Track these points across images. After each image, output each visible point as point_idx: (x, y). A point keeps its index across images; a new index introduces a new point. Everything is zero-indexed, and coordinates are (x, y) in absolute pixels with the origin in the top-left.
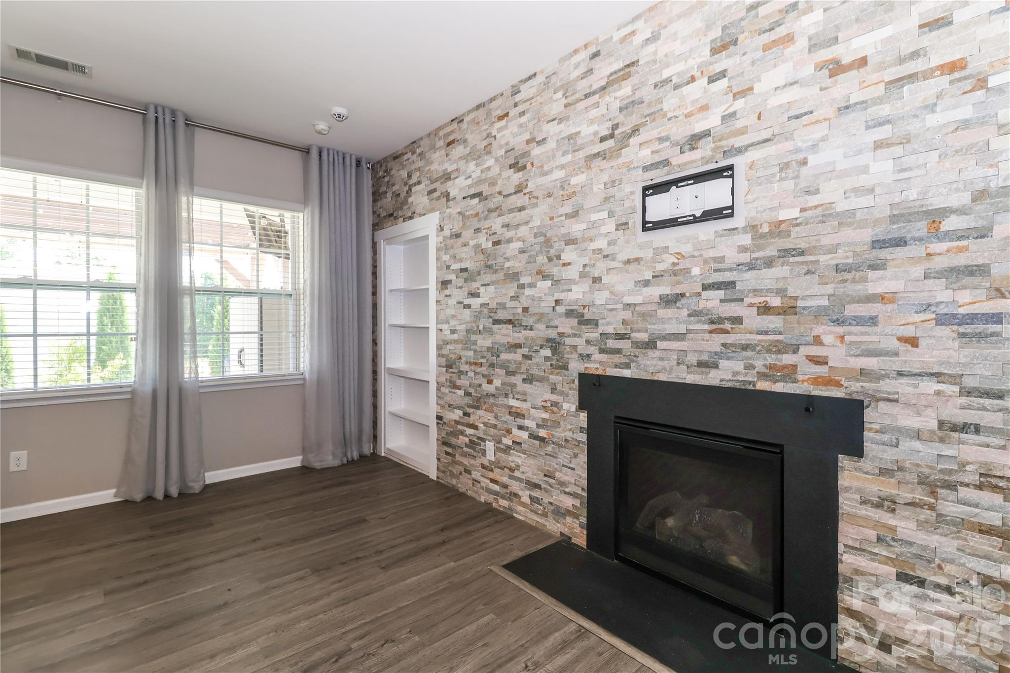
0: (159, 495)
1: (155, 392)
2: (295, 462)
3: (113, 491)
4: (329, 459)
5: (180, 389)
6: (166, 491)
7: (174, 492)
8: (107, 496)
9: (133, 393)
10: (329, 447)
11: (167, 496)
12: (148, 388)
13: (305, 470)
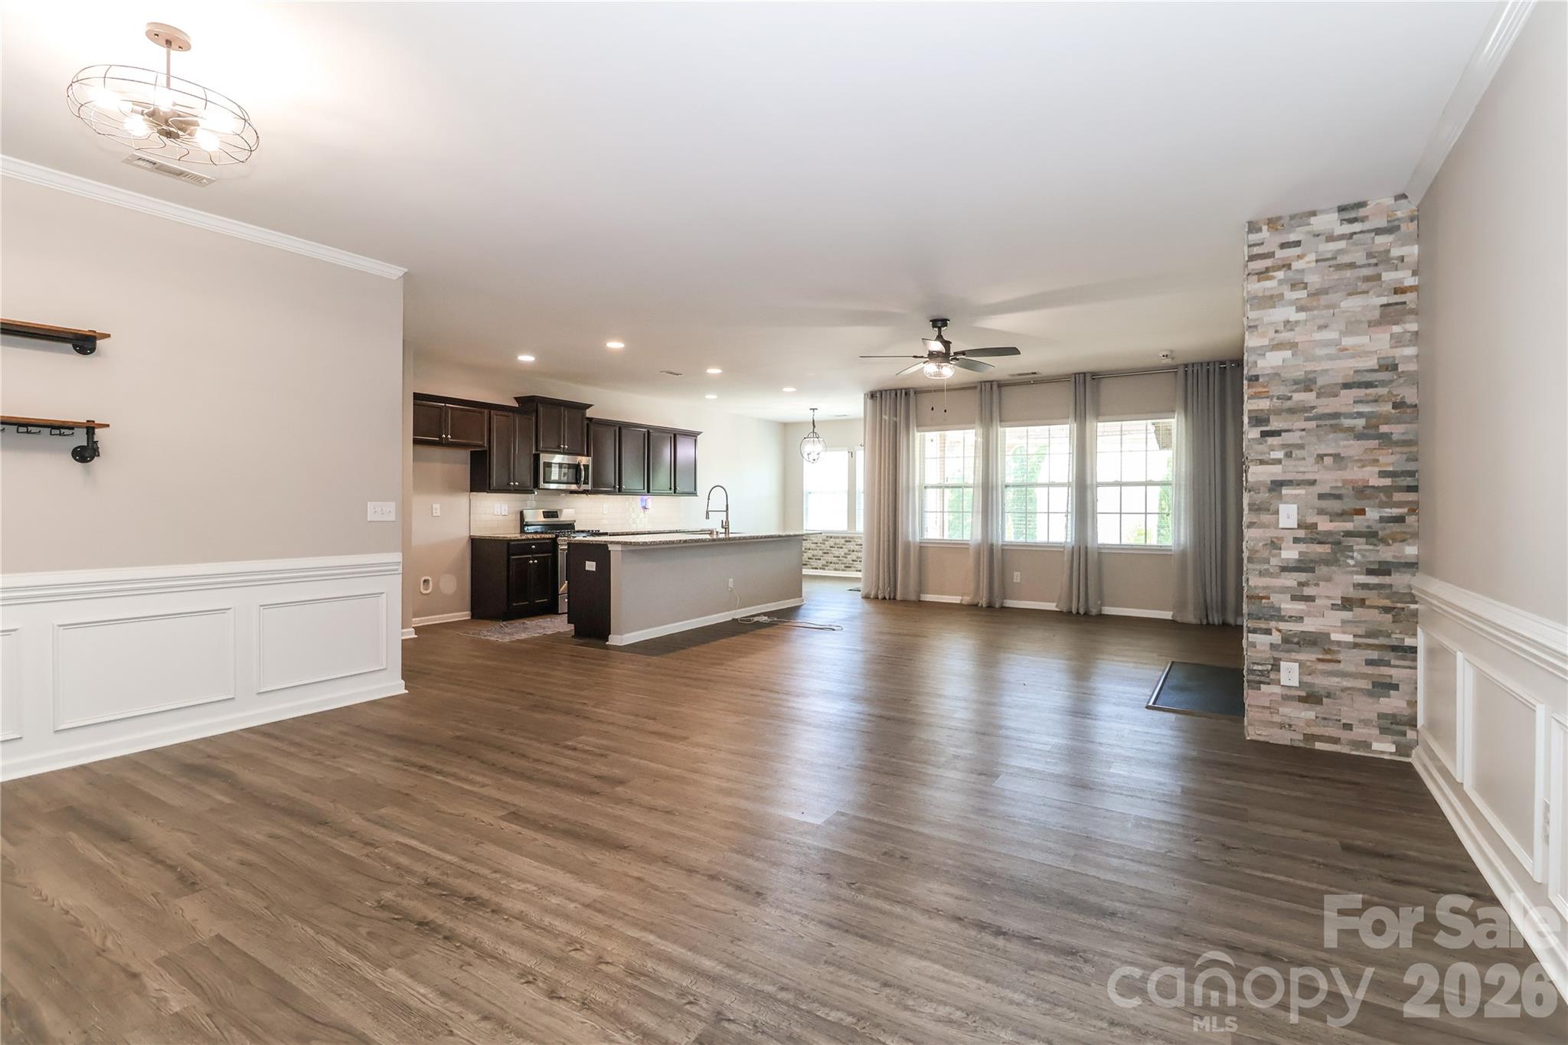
0: (1074, 611)
1: (1073, 547)
2: (1167, 615)
3: (1055, 604)
4: (1190, 617)
5: (1086, 547)
6: (1078, 609)
7: (1082, 611)
8: (1052, 606)
9: (1064, 547)
10: (1191, 607)
11: (1078, 613)
12: (1070, 546)
13: (1173, 622)
